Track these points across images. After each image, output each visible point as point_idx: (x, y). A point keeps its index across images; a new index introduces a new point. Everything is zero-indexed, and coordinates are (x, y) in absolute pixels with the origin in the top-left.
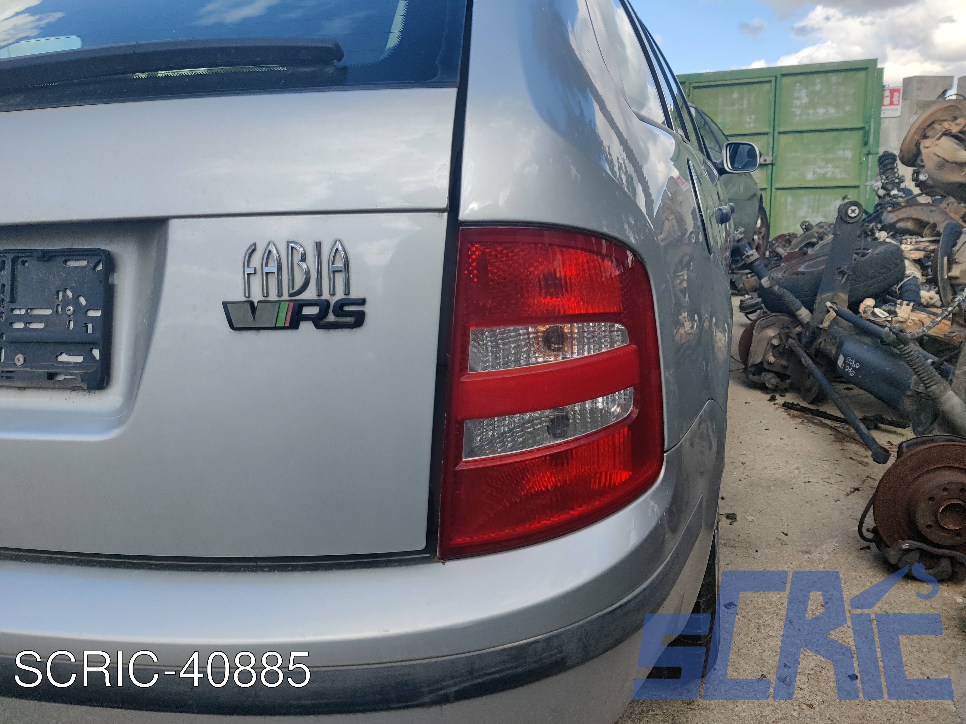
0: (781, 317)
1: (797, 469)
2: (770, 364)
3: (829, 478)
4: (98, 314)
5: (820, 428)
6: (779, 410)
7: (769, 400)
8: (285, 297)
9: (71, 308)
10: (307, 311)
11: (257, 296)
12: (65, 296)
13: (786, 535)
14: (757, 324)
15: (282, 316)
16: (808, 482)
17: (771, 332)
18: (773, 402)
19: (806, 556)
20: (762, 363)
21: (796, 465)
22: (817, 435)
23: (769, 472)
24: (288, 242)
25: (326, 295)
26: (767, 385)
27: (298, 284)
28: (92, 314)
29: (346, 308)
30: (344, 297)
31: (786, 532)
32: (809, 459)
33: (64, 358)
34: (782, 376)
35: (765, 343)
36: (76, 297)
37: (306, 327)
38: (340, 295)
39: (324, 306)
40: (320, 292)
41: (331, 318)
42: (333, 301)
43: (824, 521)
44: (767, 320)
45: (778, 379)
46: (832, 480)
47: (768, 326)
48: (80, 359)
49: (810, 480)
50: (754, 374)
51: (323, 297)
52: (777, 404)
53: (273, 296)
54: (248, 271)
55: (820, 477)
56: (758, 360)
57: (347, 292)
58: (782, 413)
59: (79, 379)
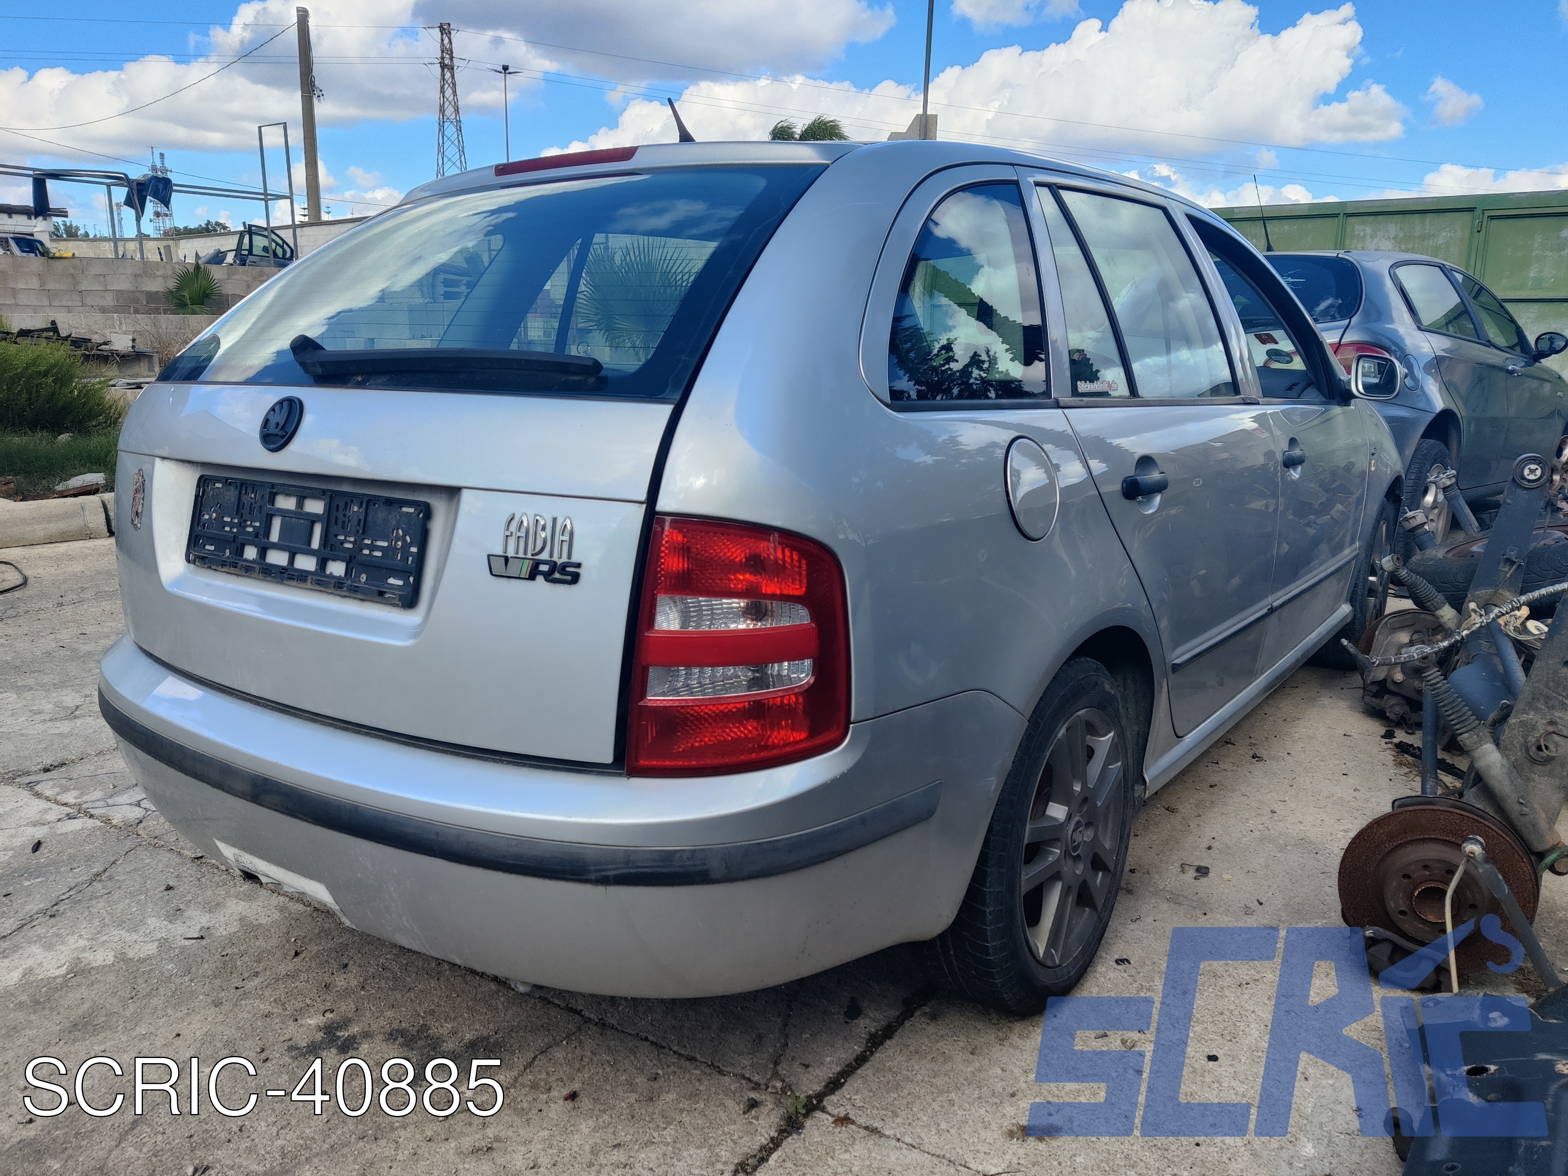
0: (1423, 616)
2: (1395, 683)
4: (416, 550)
6: (1388, 752)
7: (1383, 737)
8: (529, 556)
9: (400, 543)
10: (542, 568)
11: (511, 553)
12: (397, 533)
13: (1261, 904)
14: (1384, 621)
15: (524, 570)
17: (1405, 637)
18: (1386, 740)
20: (1385, 680)
23: (1302, 828)
24: (536, 515)
25: (555, 558)
26: (1388, 714)
27: (538, 549)
28: (413, 549)
29: (568, 569)
30: (567, 560)
31: (1262, 901)
33: (391, 581)
34: (1414, 704)
36: (404, 535)
38: (564, 559)
39: (554, 566)
40: (551, 555)
41: (557, 575)
42: (559, 562)
44: (1400, 618)
45: (1406, 708)
47: (1402, 628)
48: (400, 583)
51: (553, 559)
52: (1391, 742)
53: (521, 555)
54: (508, 533)
56: (1381, 677)
57: (569, 556)
58: (1389, 757)
59: (398, 598)
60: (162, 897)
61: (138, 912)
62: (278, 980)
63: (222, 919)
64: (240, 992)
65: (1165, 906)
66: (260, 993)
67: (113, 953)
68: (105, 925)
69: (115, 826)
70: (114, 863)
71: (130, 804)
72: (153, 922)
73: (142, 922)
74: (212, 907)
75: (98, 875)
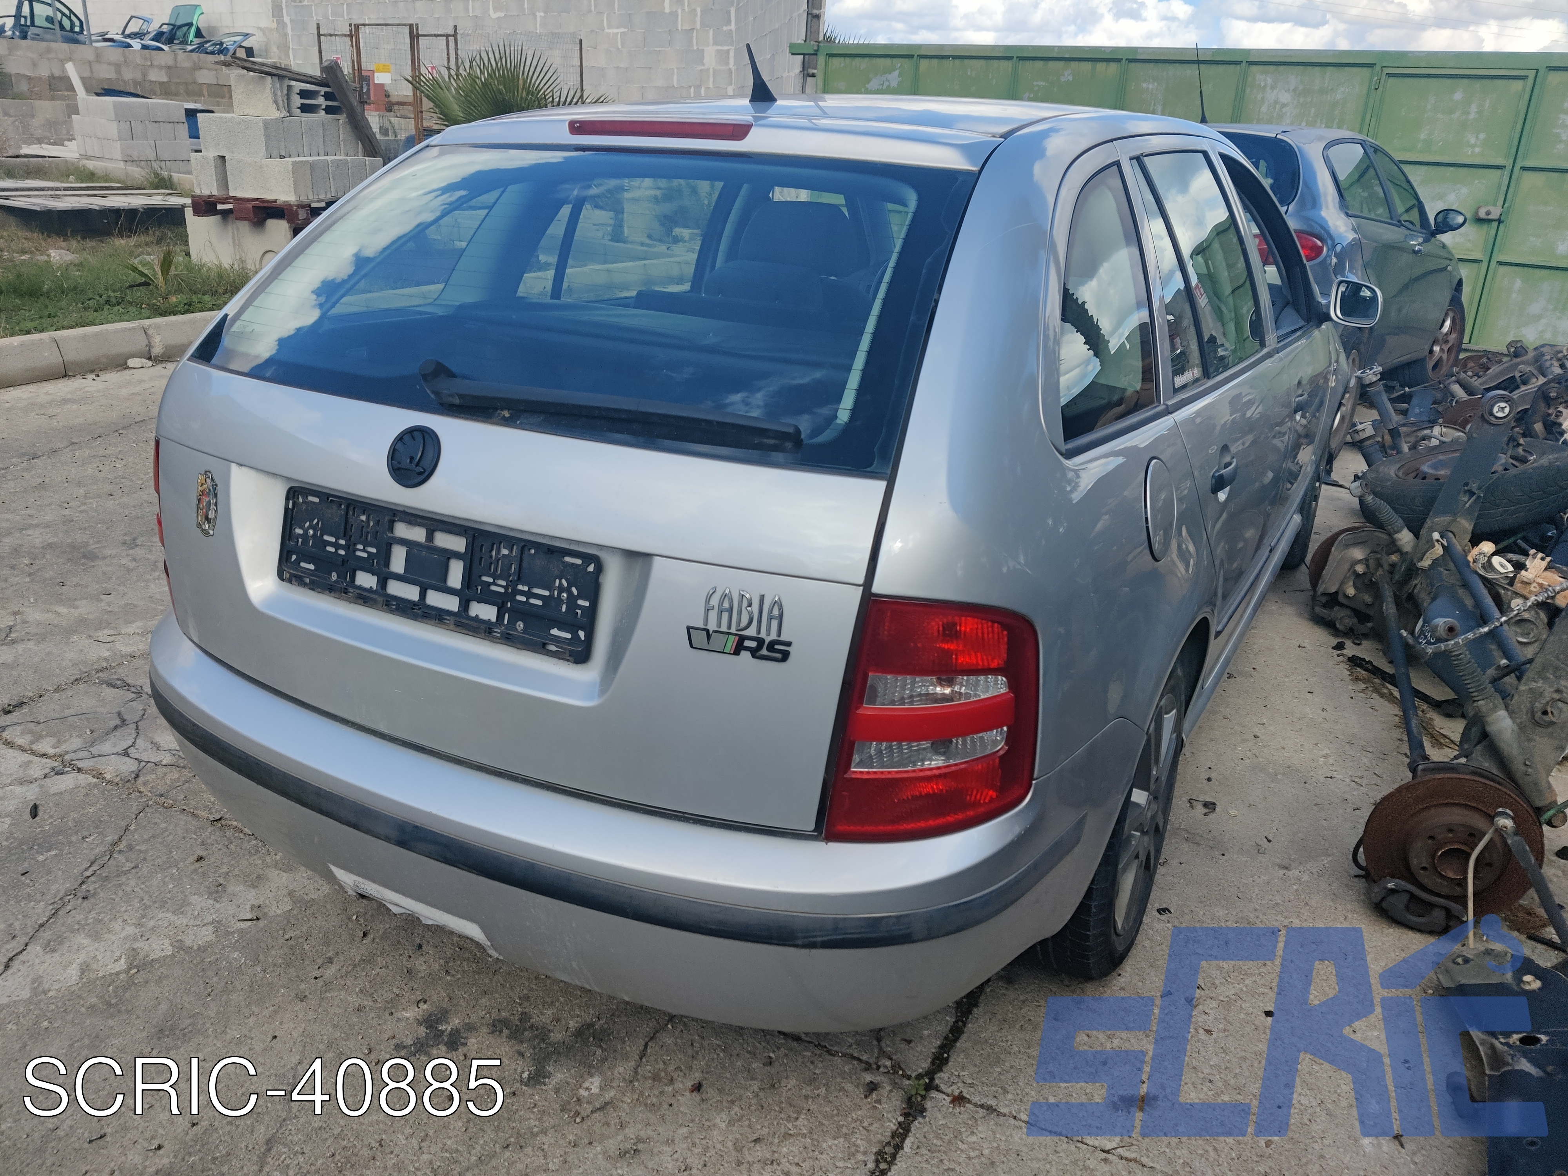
0: (1376, 534)
1: (1325, 757)
2: (1346, 597)
3: (1361, 777)
4: (587, 604)
5: (1386, 703)
6: (1342, 665)
7: (1334, 648)
8: (733, 630)
9: (565, 595)
10: (747, 643)
11: (712, 627)
12: (560, 583)
13: (1269, 841)
14: (1340, 538)
15: (729, 645)
16: (1331, 778)
17: (1358, 554)
18: (1339, 652)
19: (1282, 872)
20: (1336, 593)
21: (1327, 751)
22: (1375, 713)
23: (1286, 754)
24: (740, 591)
25: (763, 635)
26: (1338, 625)
27: (744, 623)
28: (581, 602)
29: (777, 647)
30: (776, 638)
31: (1270, 838)
32: (1347, 747)
33: (555, 632)
34: (1362, 617)
35: (1347, 566)
36: (570, 586)
37: (745, 655)
38: (773, 636)
39: (761, 642)
40: (759, 632)
41: (764, 652)
42: (768, 640)
43: (1325, 832)
44: (1355, 535)
45: (1355, 620)
46: (1364, 782)
47: (1356, 544)
48: (569, 636)
49: (1335, 774)
50: (1324, 606)
51: (760, 636)
52: (1343, 655)
53: (724, 628)
54: (708, 606)
55: (1350, 773)
56: (1333, 589)
57: (779, 635)
58: (1343, 670)
59: (568, 653)
60: (195, 871)
61: (176, 890)
62: (355, 966)
63: (270, 895)
64: (320, 982)
65: (1185, 847)
66: (343, 983)
67: (167, 941)
68: (147, 907)
69: (109, 782)
70: (127, 829)
71: (117, 754)
72: (199, 902)
73: (185, 903)
74: (256, 881)
75: (115, 844)
